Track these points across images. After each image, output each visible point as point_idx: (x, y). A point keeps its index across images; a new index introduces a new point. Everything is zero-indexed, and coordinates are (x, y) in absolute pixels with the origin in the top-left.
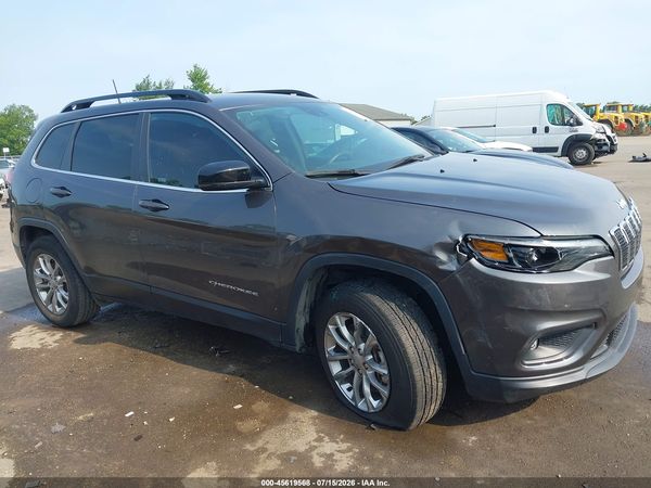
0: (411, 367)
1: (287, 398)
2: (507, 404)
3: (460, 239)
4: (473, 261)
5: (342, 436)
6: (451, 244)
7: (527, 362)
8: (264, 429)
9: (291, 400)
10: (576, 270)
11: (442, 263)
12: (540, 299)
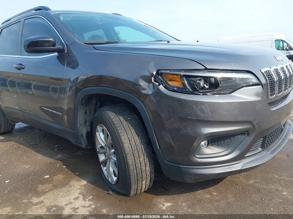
0: (126, 156)
1: (75, 173)
2: (188, 184)
3: (155, 73)
4: (161, 87)
5: (91, 197)
6: (149, 76)
7: (198, 156)
8: (51, 190)
9: (77, 175)
10: (233, 94)
11: (144, 89)
12: (203, 112)
